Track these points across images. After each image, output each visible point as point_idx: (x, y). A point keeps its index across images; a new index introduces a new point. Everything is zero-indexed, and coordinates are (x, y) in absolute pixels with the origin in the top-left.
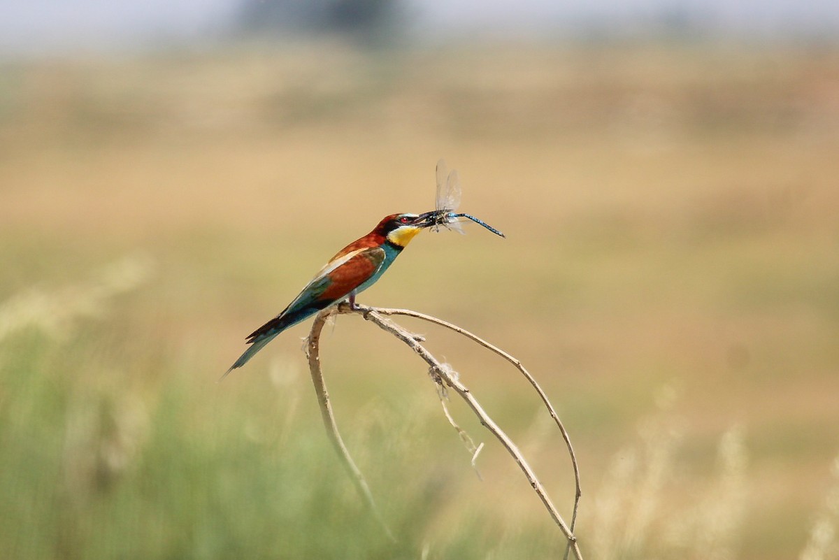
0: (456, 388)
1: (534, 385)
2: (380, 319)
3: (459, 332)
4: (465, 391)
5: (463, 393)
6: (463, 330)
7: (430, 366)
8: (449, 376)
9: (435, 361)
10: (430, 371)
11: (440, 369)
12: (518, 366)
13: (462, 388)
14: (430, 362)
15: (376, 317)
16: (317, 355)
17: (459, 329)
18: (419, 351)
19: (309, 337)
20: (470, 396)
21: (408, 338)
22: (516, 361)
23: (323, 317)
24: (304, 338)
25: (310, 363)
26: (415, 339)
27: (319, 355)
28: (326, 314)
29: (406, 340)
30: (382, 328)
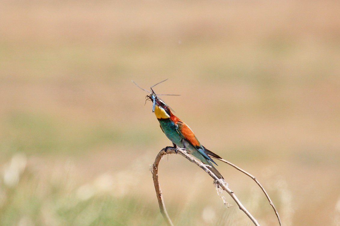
0: (227, 191)
1: (262, 189)
2: (190, 157)
3: (227, 163)
4: (231, 193)
5: (231, 194)
6: (228, 162)
7: (214, 180)
8: (224, 185)
9: (216, 178)
10: (214, 182)
11: (219, 182)
12: (254, 179)
13: (230, 191)
14: (214, 178)
15: (188, 156)
16: (157, 173)
17: (226, 161)
18: (209, 173)
19: (154, 165)
20: (234, 195)
21: (203, 166)
22: (254, 177)
23: (161, 155)
24: (151, 165)
25: (153, 177)
26: (207, 167)
27: (158, 173)
28: (162, 153)
29: (202, 167)
30: (190, 161)
